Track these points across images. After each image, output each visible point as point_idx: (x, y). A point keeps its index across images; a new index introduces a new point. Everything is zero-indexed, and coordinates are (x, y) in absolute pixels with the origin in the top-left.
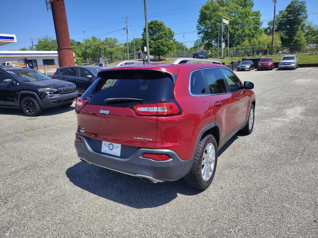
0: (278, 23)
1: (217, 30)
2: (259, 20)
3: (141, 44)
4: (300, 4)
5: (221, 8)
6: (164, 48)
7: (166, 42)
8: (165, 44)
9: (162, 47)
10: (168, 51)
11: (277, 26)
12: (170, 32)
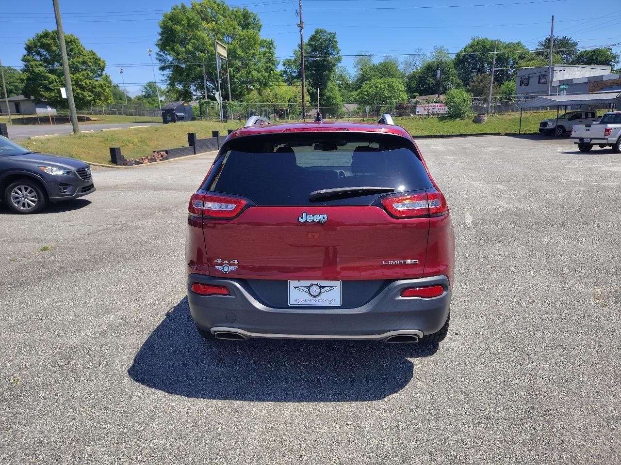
0: (299, 65)
1: (199, 65)
2: (272, 55)
3: (22, 80)
4: (329, 37)
5: (204, 23)
6: (85, 94)
7: (87, 81)
8: (86, 84)
9: (79, 91)
10: (93, 99)
11: (298, 68)
12: (96, 59)
